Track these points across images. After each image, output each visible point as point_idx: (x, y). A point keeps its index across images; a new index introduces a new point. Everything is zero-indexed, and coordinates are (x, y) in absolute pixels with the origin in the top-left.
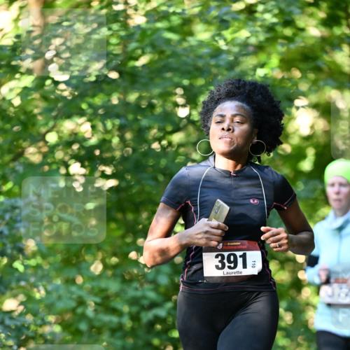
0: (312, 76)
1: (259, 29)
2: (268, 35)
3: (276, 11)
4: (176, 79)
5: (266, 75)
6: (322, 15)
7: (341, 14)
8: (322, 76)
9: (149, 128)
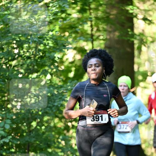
0: (73, 35)
1: (50, 14)
2: (54, 17)
3: (58, 6)
4: (13, 37)
5: (53, 34)
6: (78, 8)
7: (87, 8)
8: (79, 35)
9: (2, 58)
